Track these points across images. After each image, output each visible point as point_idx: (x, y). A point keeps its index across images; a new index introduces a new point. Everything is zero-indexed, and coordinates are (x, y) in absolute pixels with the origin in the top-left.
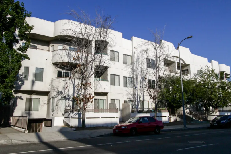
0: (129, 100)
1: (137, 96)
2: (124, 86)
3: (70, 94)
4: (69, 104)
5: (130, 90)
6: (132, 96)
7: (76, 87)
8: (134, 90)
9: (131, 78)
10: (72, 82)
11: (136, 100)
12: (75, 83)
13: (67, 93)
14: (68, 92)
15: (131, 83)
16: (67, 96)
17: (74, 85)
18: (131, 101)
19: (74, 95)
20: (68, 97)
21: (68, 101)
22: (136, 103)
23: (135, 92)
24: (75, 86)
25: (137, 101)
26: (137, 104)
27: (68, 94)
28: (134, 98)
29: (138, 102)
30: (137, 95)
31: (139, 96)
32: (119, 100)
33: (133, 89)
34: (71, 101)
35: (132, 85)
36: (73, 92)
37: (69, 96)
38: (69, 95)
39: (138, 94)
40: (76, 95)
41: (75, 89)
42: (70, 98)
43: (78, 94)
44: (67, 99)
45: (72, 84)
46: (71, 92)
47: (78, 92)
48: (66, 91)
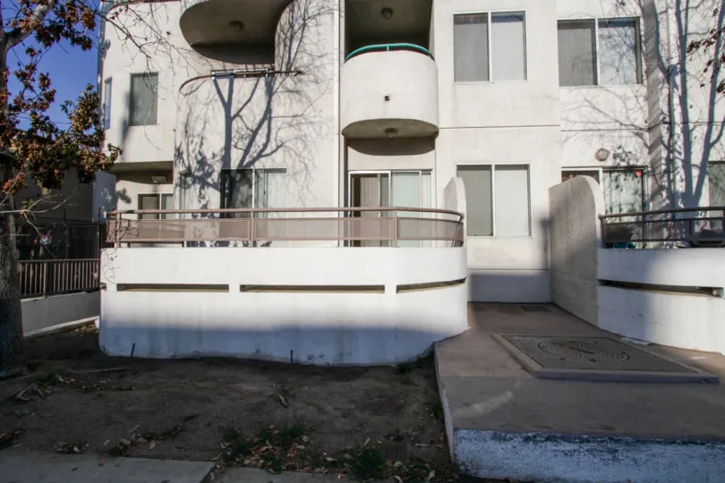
0: (610, 162)
1: (687, 133)
2: (565, 81)
3: (209, 156)
4: (203, 202)
5: (624, 99)
6: (639, 135)
7: (237, 115)
8: (651, 98)
9: (633, 22)
10: (217, 97)
11: (670, 161)
12: (234, 95)
13: (197, 151)
14: (202, 144)
15: (631, 55)
16: (194, 165)
17: (227, 106)
18: (630, 170)
19: (226, 158)
20: (198, 170)
21: (202, 188)
22: (672, 181)
23: (665, 110)
24: (232, 115)
25: (679, 163)
26: (680, 187)
27: (199, 158)
28: (651, 148)
29: (695, 172)
30: (685, 122)
31: (698, 134)
32: (526, 167)
33: (643, 90)
34: (214, 186)
35: (638, 69)
36: (222, 144)
37: (202, 162)
38: (204, 158)
39: (693, 115)
40: (236, 157)
41: (236, 124)
42: (209, 175)
43: (247, 151)
44: (197, 180)
45: (220, 103)
46: (214, 145)
47: (247, 142)
48: (192, 142)
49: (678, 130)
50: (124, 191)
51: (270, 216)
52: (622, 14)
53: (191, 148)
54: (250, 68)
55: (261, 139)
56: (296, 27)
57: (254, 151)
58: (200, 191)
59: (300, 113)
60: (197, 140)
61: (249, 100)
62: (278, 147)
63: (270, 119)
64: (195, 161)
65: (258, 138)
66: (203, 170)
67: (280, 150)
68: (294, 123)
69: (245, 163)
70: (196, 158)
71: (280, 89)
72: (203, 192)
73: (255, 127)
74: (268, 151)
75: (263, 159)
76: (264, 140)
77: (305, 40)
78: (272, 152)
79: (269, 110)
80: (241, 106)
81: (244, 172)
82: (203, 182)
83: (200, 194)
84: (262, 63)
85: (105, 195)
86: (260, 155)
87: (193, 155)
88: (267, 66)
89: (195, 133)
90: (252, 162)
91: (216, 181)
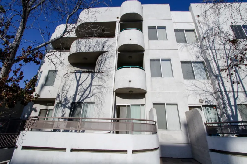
0: (204, 104)
1: (227, 95)
2: (185, 78)
3: (68, 97)
4: (63, 113)
5: (205, 84)
6: (212, 95)
7: (81, 84)
8: (212, 83)
9: (203, 62)
10: (75, 79)
11: (224, 104)
12: (81, 78)
13: (65, 95)
14: (67, 94)
15: (204, 71)
17: (78, 82)
18: (211, 106)
19: (74, 98)
20: (64, 102)
21: (64, 108)
22: (226, 111)
23: (218, 87)
24: (79, 84)
25: (227, 105)
26: (230, 113)
27: (65, 98)
28: (217, 99)
29: (233, 108)
30: (226, 91)
31: (231, 95)
32: (176, 104)
33: (210, 81)
34: (68, 108)
35: (207, 75)
36: (74, 93)
37: (66, 99)
38: (67, 98)
39: (227, 89)
40: (78, 98)
41: (79, 87)
42: (67, 104)
43: (82, 96)
44: (63, 105)
45: (76, 81)
46: (71, 93)
47: (82, 93)
48: (64, 92)
49: (224, 94)
50: (36, 108)
51: (86, 120)
52: (199, 60)
53: (63, 95)
54: (87, 70)
55: (87, 92)
56: (103, 60)
57: (84, 96)
58: (63, 109)
59: (101, 85)
60: (66, 92)
61: (85, 80)
62: (93, 95)
63: (91, 86)
64: (63, 99)
65: (86, 92)
66: (66, 102)
67: (93, 96)
68: (99, 87)
69: (81, 100)
70: (64, 98)
71: (96, 77)
72: (64, 110)
73: (86, 88)
74: (89, 96)
75: (87, 99)
76: (88, 93)
77: (105, 64)
78: (91, 97)
79: (91, 84)
80: (82, 82)
81: (80, 103)
82: (65, 106)
83: (63, 110)
84: (91, 69)
85: (28, 109)
86: (86, 98)
87: (63, 97)
88: (93, 70)
89: (66, 89)
90: (83, 100)
91: (69, 106)
